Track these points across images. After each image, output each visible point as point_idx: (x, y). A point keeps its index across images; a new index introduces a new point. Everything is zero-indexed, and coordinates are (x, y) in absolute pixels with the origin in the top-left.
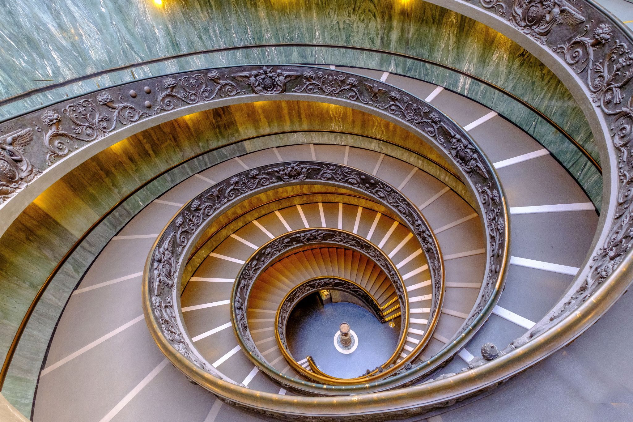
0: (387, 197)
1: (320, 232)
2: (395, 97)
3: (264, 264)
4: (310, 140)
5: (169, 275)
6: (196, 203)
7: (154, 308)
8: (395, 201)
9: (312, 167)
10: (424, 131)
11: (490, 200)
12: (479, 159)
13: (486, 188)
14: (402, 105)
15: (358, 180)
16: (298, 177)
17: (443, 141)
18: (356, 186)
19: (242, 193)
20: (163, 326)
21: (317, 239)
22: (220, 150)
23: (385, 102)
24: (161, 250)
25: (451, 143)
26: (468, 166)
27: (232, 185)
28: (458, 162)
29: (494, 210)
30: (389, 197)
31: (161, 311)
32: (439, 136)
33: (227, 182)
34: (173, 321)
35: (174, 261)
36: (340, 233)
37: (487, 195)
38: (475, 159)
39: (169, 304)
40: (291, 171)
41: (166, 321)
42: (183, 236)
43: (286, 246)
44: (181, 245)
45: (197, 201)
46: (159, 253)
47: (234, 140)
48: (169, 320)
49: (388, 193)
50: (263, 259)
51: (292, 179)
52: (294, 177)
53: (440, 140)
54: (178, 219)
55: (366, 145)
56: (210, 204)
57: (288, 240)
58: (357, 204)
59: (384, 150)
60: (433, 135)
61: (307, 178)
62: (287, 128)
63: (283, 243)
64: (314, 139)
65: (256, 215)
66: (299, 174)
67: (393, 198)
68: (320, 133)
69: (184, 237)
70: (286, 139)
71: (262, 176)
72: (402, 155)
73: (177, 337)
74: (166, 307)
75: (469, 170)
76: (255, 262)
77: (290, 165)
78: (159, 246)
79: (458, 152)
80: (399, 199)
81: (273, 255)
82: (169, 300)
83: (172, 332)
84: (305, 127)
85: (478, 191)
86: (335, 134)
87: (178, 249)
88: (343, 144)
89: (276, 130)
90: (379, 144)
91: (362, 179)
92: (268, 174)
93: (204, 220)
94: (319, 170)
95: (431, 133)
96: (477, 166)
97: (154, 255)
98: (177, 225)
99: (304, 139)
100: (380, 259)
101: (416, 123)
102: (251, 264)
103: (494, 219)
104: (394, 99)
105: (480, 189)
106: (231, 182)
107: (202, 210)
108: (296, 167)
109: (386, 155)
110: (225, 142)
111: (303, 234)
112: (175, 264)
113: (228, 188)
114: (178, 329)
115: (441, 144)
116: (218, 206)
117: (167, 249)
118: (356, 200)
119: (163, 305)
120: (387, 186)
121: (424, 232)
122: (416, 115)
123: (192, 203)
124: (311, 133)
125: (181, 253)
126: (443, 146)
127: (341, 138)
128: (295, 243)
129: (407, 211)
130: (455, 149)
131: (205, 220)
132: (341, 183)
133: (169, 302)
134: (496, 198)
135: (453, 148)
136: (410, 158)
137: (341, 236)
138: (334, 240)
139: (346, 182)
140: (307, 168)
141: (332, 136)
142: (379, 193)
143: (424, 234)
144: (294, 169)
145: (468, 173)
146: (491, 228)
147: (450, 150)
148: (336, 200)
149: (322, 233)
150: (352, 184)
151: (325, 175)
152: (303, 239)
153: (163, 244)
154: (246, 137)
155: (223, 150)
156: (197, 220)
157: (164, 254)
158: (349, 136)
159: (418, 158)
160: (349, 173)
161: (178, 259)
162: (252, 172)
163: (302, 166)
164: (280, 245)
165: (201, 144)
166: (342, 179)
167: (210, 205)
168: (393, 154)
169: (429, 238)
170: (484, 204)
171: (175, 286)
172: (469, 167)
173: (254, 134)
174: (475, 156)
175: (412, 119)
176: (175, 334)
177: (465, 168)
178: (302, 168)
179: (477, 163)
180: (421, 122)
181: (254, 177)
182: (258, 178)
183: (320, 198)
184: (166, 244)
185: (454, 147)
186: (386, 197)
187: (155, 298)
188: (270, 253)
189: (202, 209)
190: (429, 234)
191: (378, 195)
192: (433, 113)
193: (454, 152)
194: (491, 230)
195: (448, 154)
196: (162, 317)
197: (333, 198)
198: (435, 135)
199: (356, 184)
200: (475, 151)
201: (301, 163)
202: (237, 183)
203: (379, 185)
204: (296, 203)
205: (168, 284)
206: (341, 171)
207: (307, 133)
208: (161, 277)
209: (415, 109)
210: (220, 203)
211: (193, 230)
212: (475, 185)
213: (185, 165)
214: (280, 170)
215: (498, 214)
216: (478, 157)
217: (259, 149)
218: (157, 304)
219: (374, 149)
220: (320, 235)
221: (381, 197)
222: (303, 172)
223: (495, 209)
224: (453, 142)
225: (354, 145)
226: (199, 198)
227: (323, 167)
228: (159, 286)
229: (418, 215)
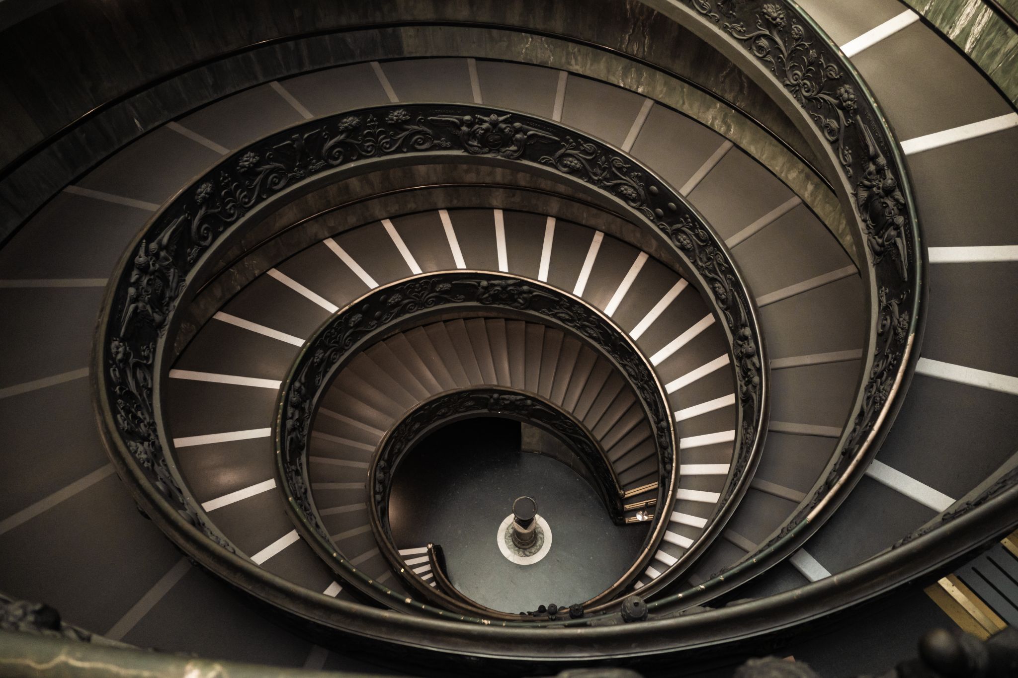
0: (697, 251)
1: (525, 288)
2: (774, 19)
3: (379, 326)
4: (564, 60)
5: (159, 302)
6: (249, 159)
7: (111, 362)
8: (711, 267)
9: (541, 133)
10: (817, 122)
11: (892, 333)
12: (905, 231)
13: (894, 302)
14: (784, 43)
15: (642, 193)
16: (503, 150)
17: (850, 159)
18: (634, 205)
19: (360, 157)
20: (120, 401)
21: (516, 301)
22: (340, 35)
23: (747, 25)
24: (153, 246)
25: (865, 171)
26: (880, 237)
27: (342, 133)
28: (864, 221)
29: (887, 357)
30: (700, 253)
31: (123, 372)
32: (844, 146)
33: (331, 123)
34: (145, 395)
35: (176, 275)
36: (573, 302)
37: (892, 318)
38: (897, 228)
39: (145, 362)
40: (487, 130)
41: (130, 393)
42: (205, 226)
43: (439, 300)
44: (199, 245)
45: (252, 154)
46: (147, 253)
47: (378, 18)
48: (135, 391)
49: (702, 244)
50: (377, 313)
51: (486, 150)
52: (495, 147)
53: (844, 156)
54: (204, 186)
55: (695, 110)
56: (282, 166)
57: (447, 286)
58: (639, 245)
59: (733, 132)
60: (831, 138)
61: (523, 156)
62: (514, 19)
63: (433, 291)
64: (573, 62)
65: (394, 209)
66: (507, 140)
67: (709, 259)
68: (590, 49)
69: (206, 229)
70: (505, 44)
71: (416, 127)
72: (774, 158)
73: (143, 428)
74: (137, 365)
75: (877, 248)
76: (358, 317)
77: (489, 116)
78: (150, 236)
79: (870, 197)
80: (720, 265)
81: (404, 311)
82: (146, 354)
83: (135, 417)
84: (558, 26)
85: (880, 301)
86: (628, 61)
87: (189, 250)
88: (640, 90)
89: (484, 16)
90: (725, 116)
91: (651, 193)
92: (432, 124)
93: (260, 200)
94: (557, 146)
95: (831, 132)
96: (895, 244)
97: (135, 253)
98: (199, 199)
99: (548, 53)
100: (646, 386)
101: (805, 97)
102: (347, 320)
103: (880, 376)
104: (770, 24)
105: (884, 299)
106: (342, 126)
107: (261, 177)
108: (503, 126)
109: (736, 146)
110: (354, 20)
111: (484, 283)
112: (176, 280)
113: (331, 140)
114: (151, 414)
115: (843, 166)
116: (298, 174)
117: (166, 248)
118: (638, 235)
119: (132, 360)
120: (702, 227)
121: (749, 356)
122: (809, 78)
123: (242, 156)
124: (570, 44)
125: (196, 260)
126: (846, 172)
127: (640, 75)
128: (462, 297)
129: (730, 298)
130: (869, 188)
131: (264, 199)
132: (600, 187)
133: (147, 358)
134: (900, 330)
135: (865, 186)
136: (789, 171)
137: (572, 311)
138: (555, 316)
139: (614, 189)
140: (530, 133)
141: (619, 65)
142: (682, 237)
143: (748, 362)
144: (497, 129)
145: (876, 253)
146: (869, 394)
147: (855, 186)
148: (592, 222)
149: (530, 292)
150: (625, 198)
151: (567, 161)
152: (484, 293)
153: (159, 234)
154: (407, 17)
155: (349, 37)
156: (245, 197)
157: (157, 255)
158: (659, 76)
159: (808, 178)
160: (625, 170)
161: (186, 273)
162: (396, 114)
163: (517, 125)
164: (426, 293)
165: (297, 13)
166: (606, 179)
167: (282, 169)
168: (752, 150)
169: (754, 372)
170: (879, 335)
171: (167, 327)
172: (880, 241)
173: (429, 14)
174: (900, 220)
175: (798, 85)
176: (141, 421)
177: (873, 240)
178: (518, 131)
179: (898, 240)
180: (816, 99)
181: (399, 126)
182: (407, 130)
183: (554, 205)
184: (165, 237)
185: (866, 183)
186: (694, 250)
187: (116, 343)
188: (397, 304)
189: (260, 172)
190: (758, 366)
191: (679, 241)
192: (847, 86)
193: (864, 194)
194: (868, 398)
195: (850, 196)
196: (124, 383)
197: (585, 215)
198: (836, 141)
199: (634, 200)
200: (903, 209)
201: (515, 117)
202: (353, 131)
203: (686, 219)
204: (495, 203)
205: (153, 320)
206: (607, 159)
207: (559, 42)
208: (140, 305)
209: (811, 64)
210: (304, 166)
211: (231, 215)
212: (879, 288)
213: (251, 54)
214: (463, 123)
215: (891, 367)
216: (905, 225)
217: (435, 54)
218: (120, 356)
219: (712, 124)
220: (525, 295)
221: (683, 248)
222: (517, 140)
223: (890, 356)
224: (867, 171)
225: (666, 101)
226: (258, 147)
227: (567, 141)
228: (131, 319)
229: (749, 313)
